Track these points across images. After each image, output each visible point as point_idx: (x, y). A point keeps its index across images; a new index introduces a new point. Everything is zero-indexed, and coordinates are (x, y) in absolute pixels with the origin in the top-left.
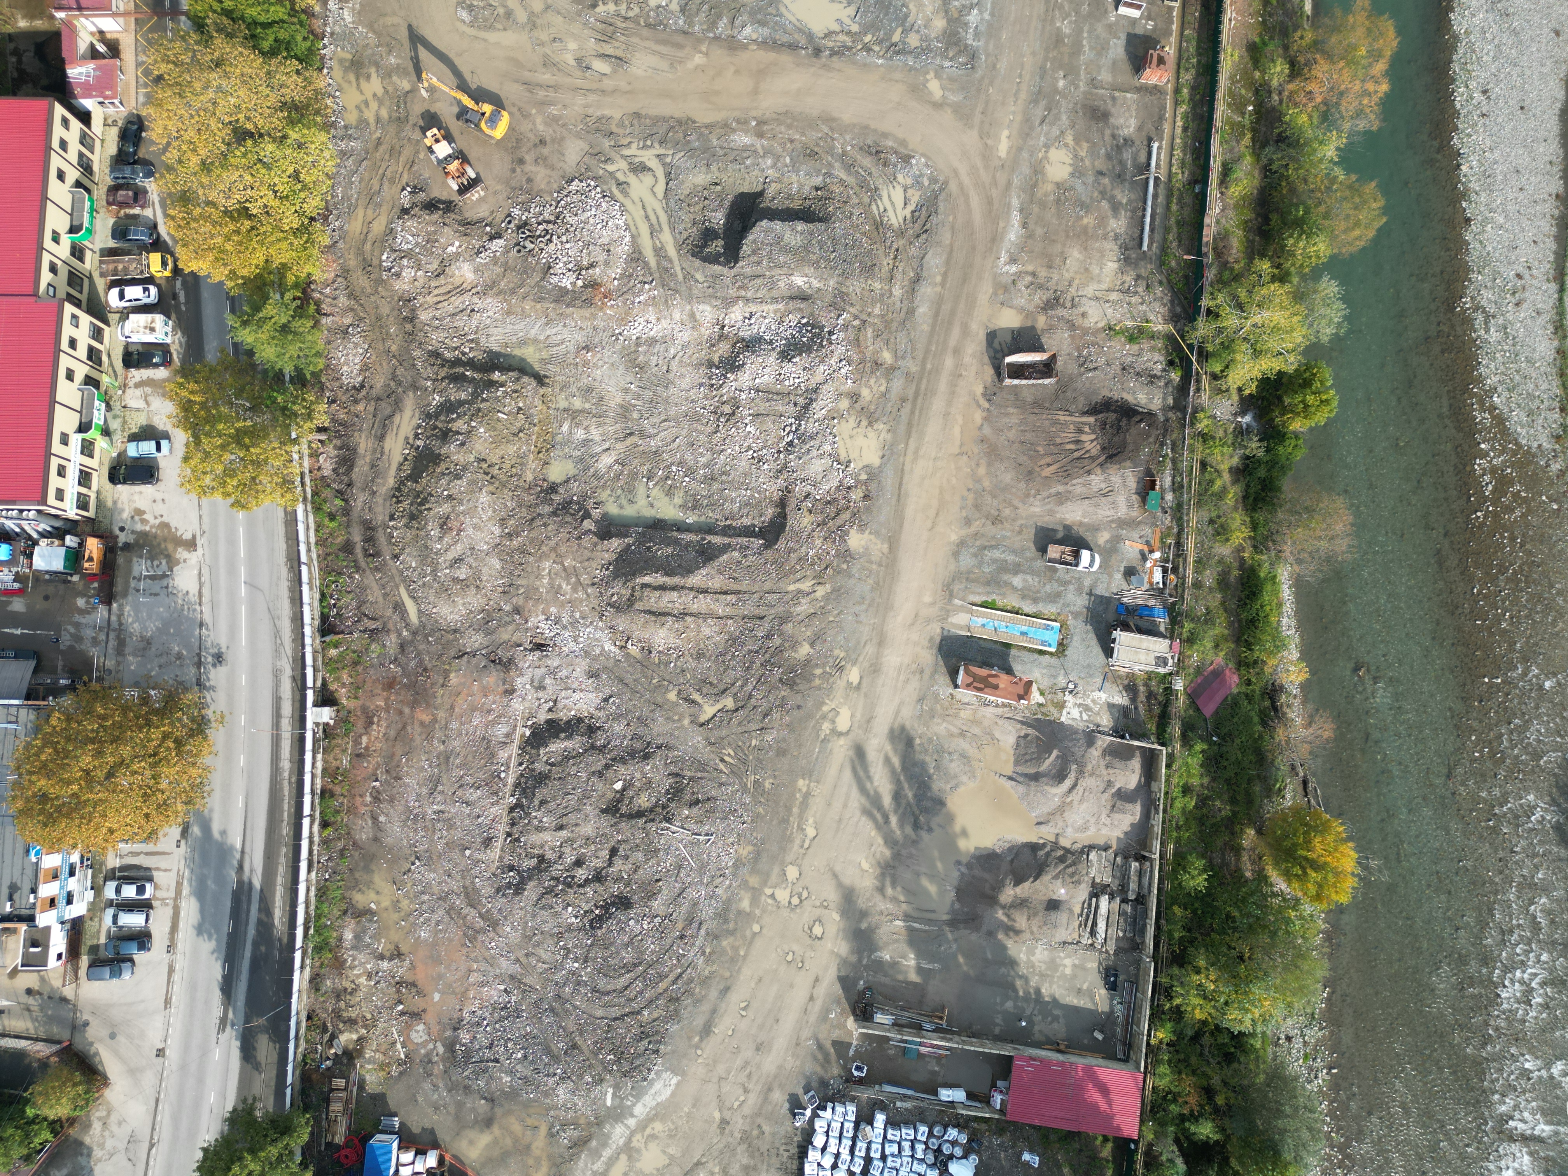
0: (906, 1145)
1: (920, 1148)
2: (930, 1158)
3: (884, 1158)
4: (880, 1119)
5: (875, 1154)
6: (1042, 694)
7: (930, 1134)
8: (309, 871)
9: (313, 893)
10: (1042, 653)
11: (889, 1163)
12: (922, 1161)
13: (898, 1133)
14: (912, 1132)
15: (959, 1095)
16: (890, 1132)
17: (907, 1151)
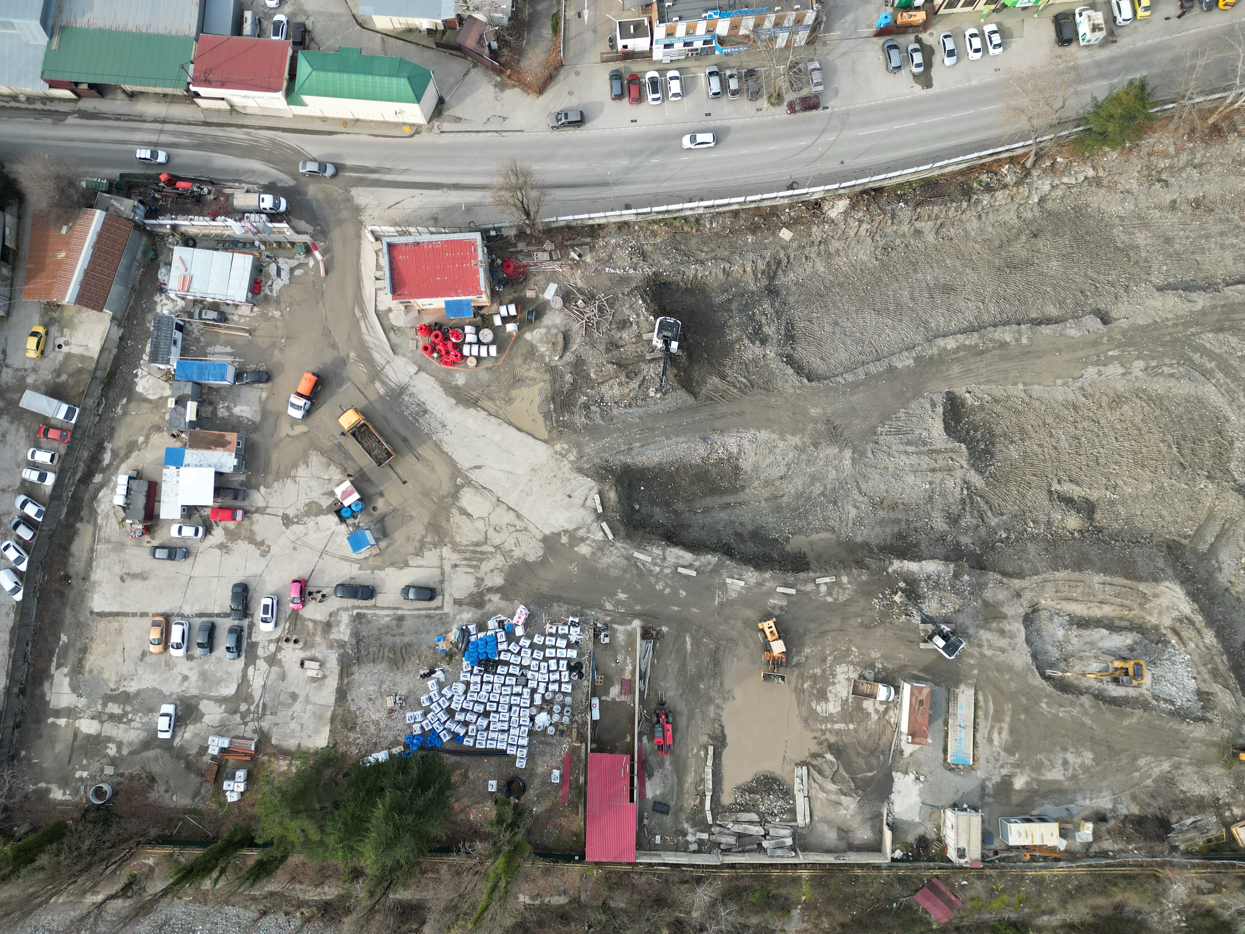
0: (556, 676)
1: (554, 687)
2: (549, 696)
3: (546, 659)
4: (573, 653)
5: (550, 653)
6: (911, 755)
7: (565, 694)
8: (706, 207)
9: (689, 213)
10: (945, 751)
11: (543, 664)
12: (547, 689)
13: (565, 668)
14: (567, 679)
15: (596, 715)
16: (565, 662)
17: (553, 677)
